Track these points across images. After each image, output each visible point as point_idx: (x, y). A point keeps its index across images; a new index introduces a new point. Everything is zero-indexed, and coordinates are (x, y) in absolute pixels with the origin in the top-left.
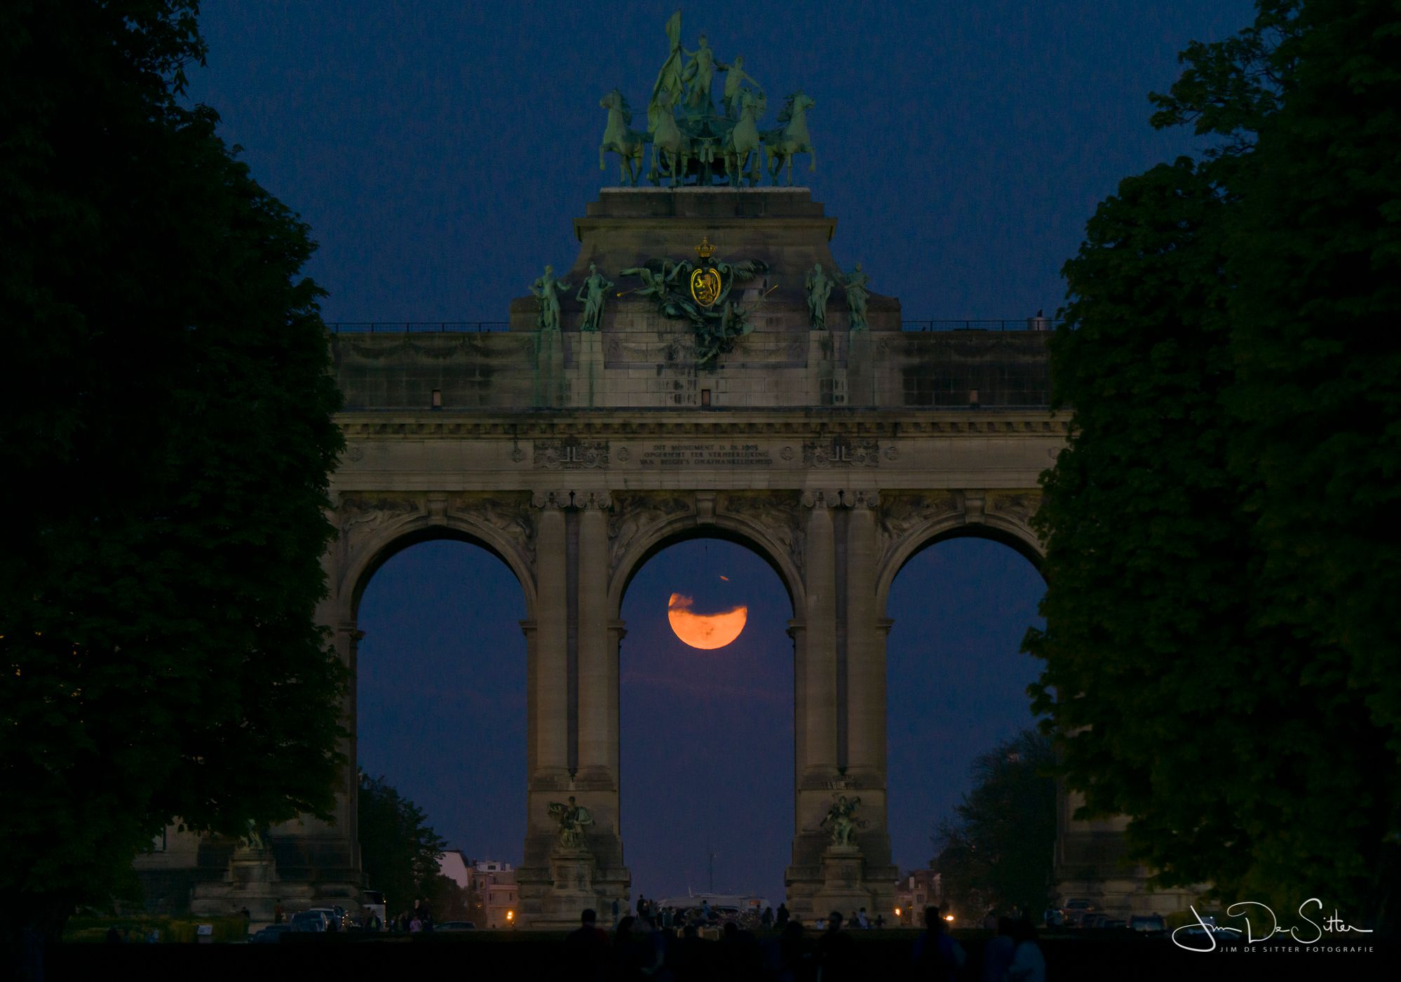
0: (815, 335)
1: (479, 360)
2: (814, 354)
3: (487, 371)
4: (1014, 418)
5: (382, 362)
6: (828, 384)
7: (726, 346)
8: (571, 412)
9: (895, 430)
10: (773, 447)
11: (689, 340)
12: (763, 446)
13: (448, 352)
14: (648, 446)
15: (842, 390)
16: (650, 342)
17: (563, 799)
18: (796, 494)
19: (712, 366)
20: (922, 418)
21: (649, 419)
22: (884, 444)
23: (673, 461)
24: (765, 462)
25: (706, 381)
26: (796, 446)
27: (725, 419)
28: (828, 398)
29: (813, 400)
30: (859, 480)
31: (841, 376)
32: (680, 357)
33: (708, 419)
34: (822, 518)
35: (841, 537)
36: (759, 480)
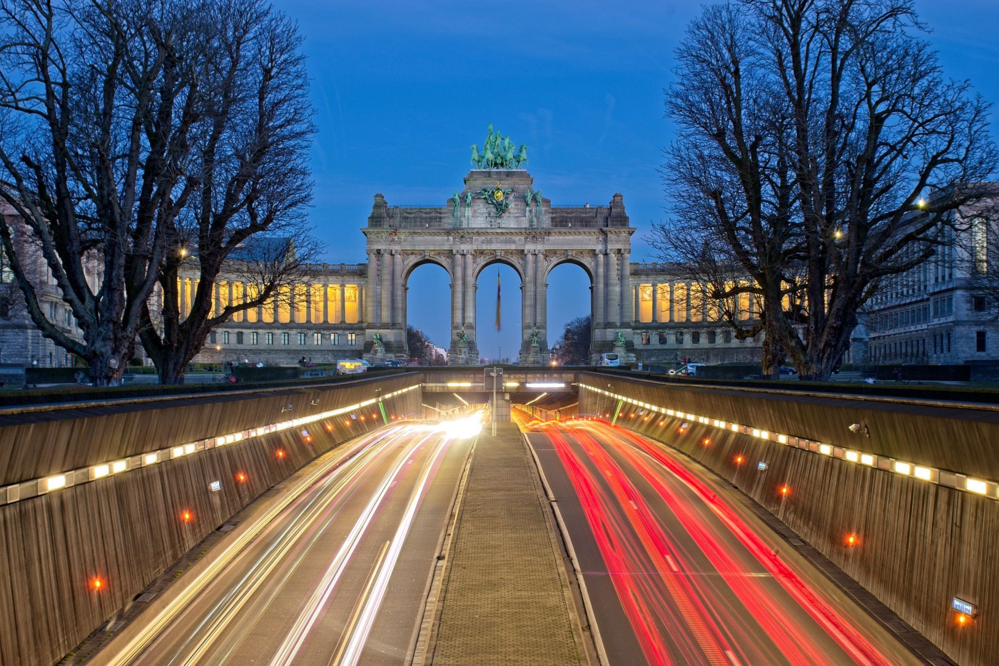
0: (528, 208)
1: (439, 215)
2: (528, 214)
3: (441, 218)
4: (581, 231)
5: (412, 216)
6: (531, 221)
7: (504, 212)
8: (462, 229)
9: (549, 234)
10: (517, 238)
11: (494, 210)
12: (514, 238)
13: (430, 213)
14: (483, 238)
15: (535, 223)
16: (484, 210)
17: (460, 331)
18: (523, 251)
19: (500, 217)
20: (556, 230)
21: (483, 231)
22: (546, 238)
23: (490, 242)
24: (514, 242)
25: (499, 221)
26: (523, 238)
27: (504, 231)
28: (531, 225)
29: (527, 226)
30: (539, 247)
31: (535, 219)
32: (492, 214)
33: (499, 231)
34: (530, 257)
35: (536, 262)
36: (513, 247)
